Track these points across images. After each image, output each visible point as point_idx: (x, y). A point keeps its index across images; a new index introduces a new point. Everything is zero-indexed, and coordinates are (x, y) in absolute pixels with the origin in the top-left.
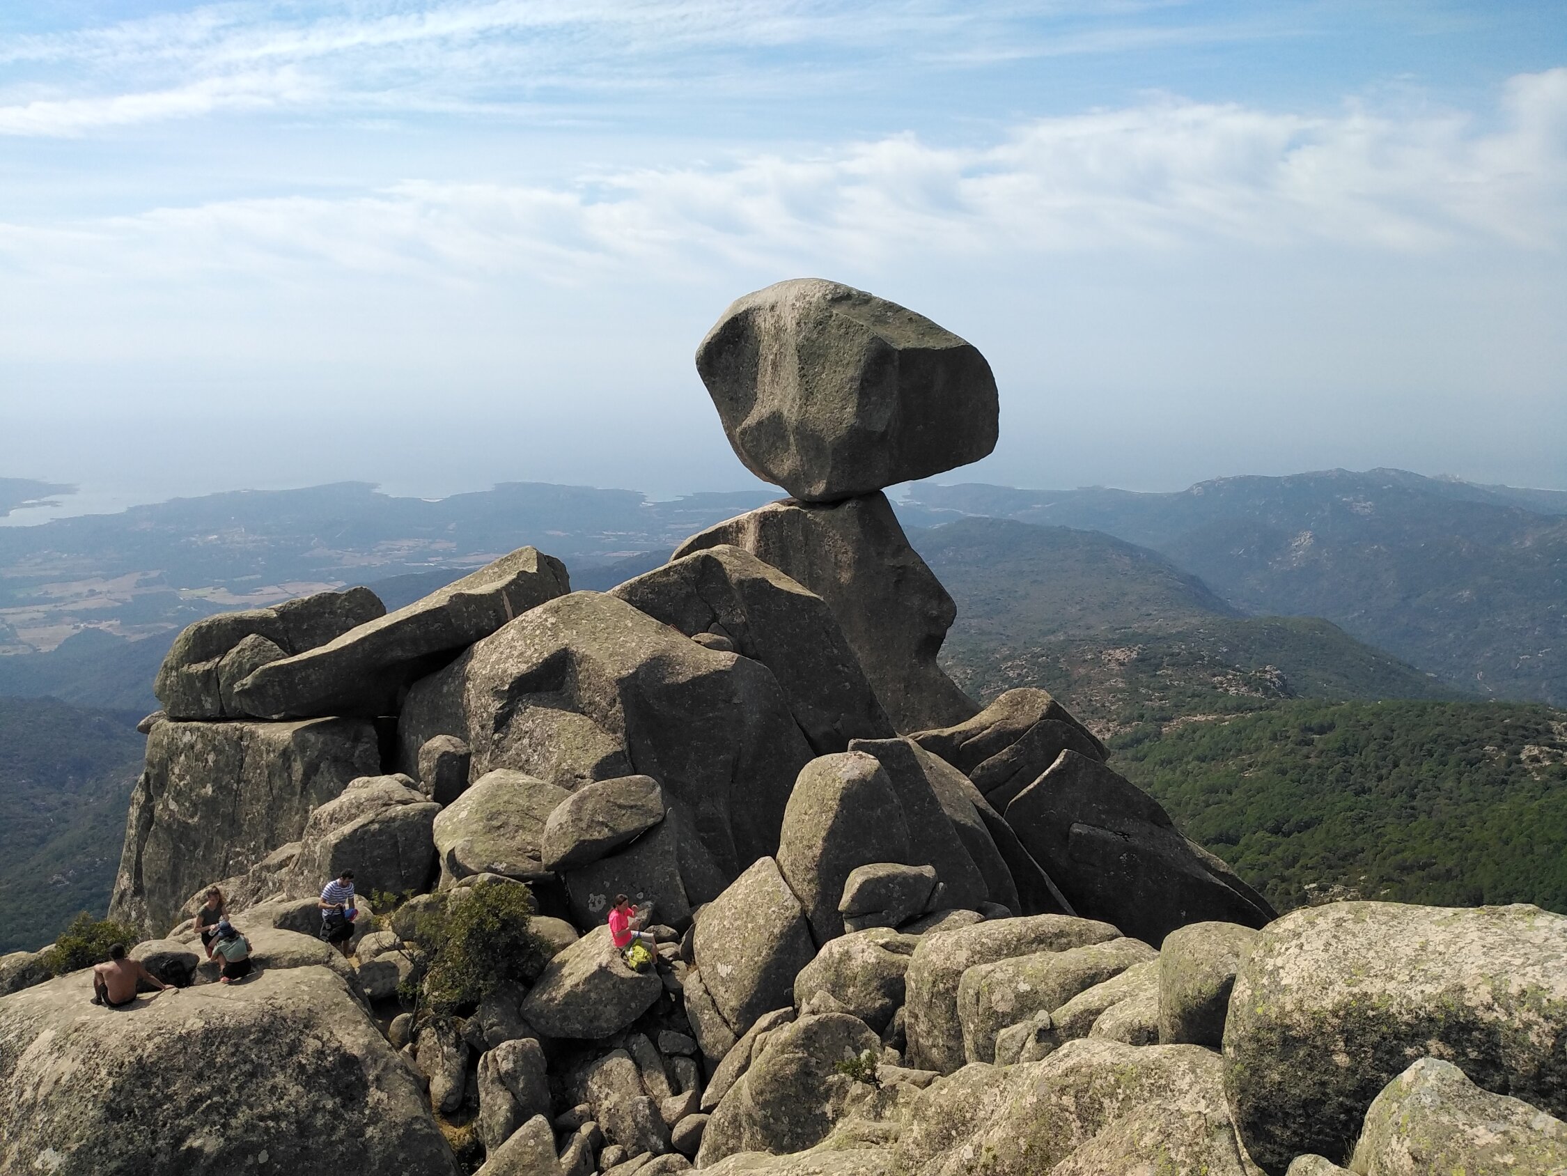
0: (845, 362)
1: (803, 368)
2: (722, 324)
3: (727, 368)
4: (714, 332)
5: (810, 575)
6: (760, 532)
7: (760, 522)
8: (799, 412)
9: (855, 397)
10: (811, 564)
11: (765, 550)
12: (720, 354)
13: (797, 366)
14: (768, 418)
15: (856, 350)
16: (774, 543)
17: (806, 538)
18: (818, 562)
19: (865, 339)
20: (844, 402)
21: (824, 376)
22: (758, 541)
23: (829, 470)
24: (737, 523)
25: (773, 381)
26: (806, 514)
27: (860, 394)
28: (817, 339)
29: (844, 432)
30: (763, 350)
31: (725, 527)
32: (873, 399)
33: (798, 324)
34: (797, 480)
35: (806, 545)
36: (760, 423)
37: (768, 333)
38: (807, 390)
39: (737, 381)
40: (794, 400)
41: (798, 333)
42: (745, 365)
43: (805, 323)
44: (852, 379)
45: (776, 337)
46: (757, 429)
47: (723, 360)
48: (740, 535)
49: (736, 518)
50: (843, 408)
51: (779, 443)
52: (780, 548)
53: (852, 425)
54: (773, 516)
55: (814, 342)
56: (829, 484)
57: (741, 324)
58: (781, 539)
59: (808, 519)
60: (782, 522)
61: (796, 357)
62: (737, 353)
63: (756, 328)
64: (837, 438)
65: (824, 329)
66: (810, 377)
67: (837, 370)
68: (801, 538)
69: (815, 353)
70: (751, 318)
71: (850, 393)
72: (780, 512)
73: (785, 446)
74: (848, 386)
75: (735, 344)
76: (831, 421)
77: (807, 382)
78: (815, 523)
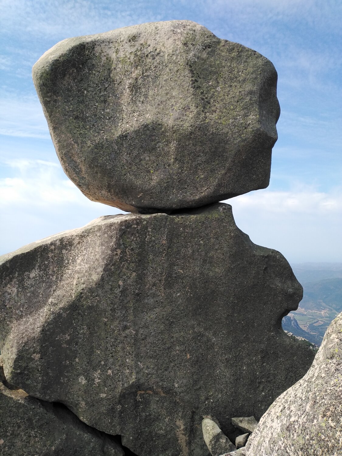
0: (241, 79)
5: (169, 275)
7: (121, 230)
9: (256, 108)
10: (172, 265)
11: (121, 258)
12: (64, 75)
13: (189, 80)
14: (137, 132)
15: (251, 70)
17: (170, 240)
18: (179, 262)
20: (246, 111)
21: (219, 89)
23: (223, 172)
25: (136, 101)
28: (208, 58)
30: (115, 76)
33: (185, 44)
35: (169, 247)
36: (124, 137)
41: (186, 51)
44: (251, 93)
46: (117, 143)
47: (65, 82)
50: (246, 116)
51: (146, 157)
52: (139, 254)
53: (258, 130)
54: (137, 224)
55: (205, 60)
56: (219, 185)
57: (87, 52)
58: (142, 245)
59: (177, 224)
60: (147, 228)
61: (187, 72)
62: (79, 78)
63: (104, 59)
64: (244, 141)
65: (213, 51)
66: (205, 89)
67: (233, 85)
68: (164, 242)
69: (207, 70)
70: (97, 49)
71: (251, 104)
72: (145, 220)
73: (153, 158)
74: (248, 98)
75: (79, 70)
76: (235, 126)
77: (202, 93)
78: (185, 227)
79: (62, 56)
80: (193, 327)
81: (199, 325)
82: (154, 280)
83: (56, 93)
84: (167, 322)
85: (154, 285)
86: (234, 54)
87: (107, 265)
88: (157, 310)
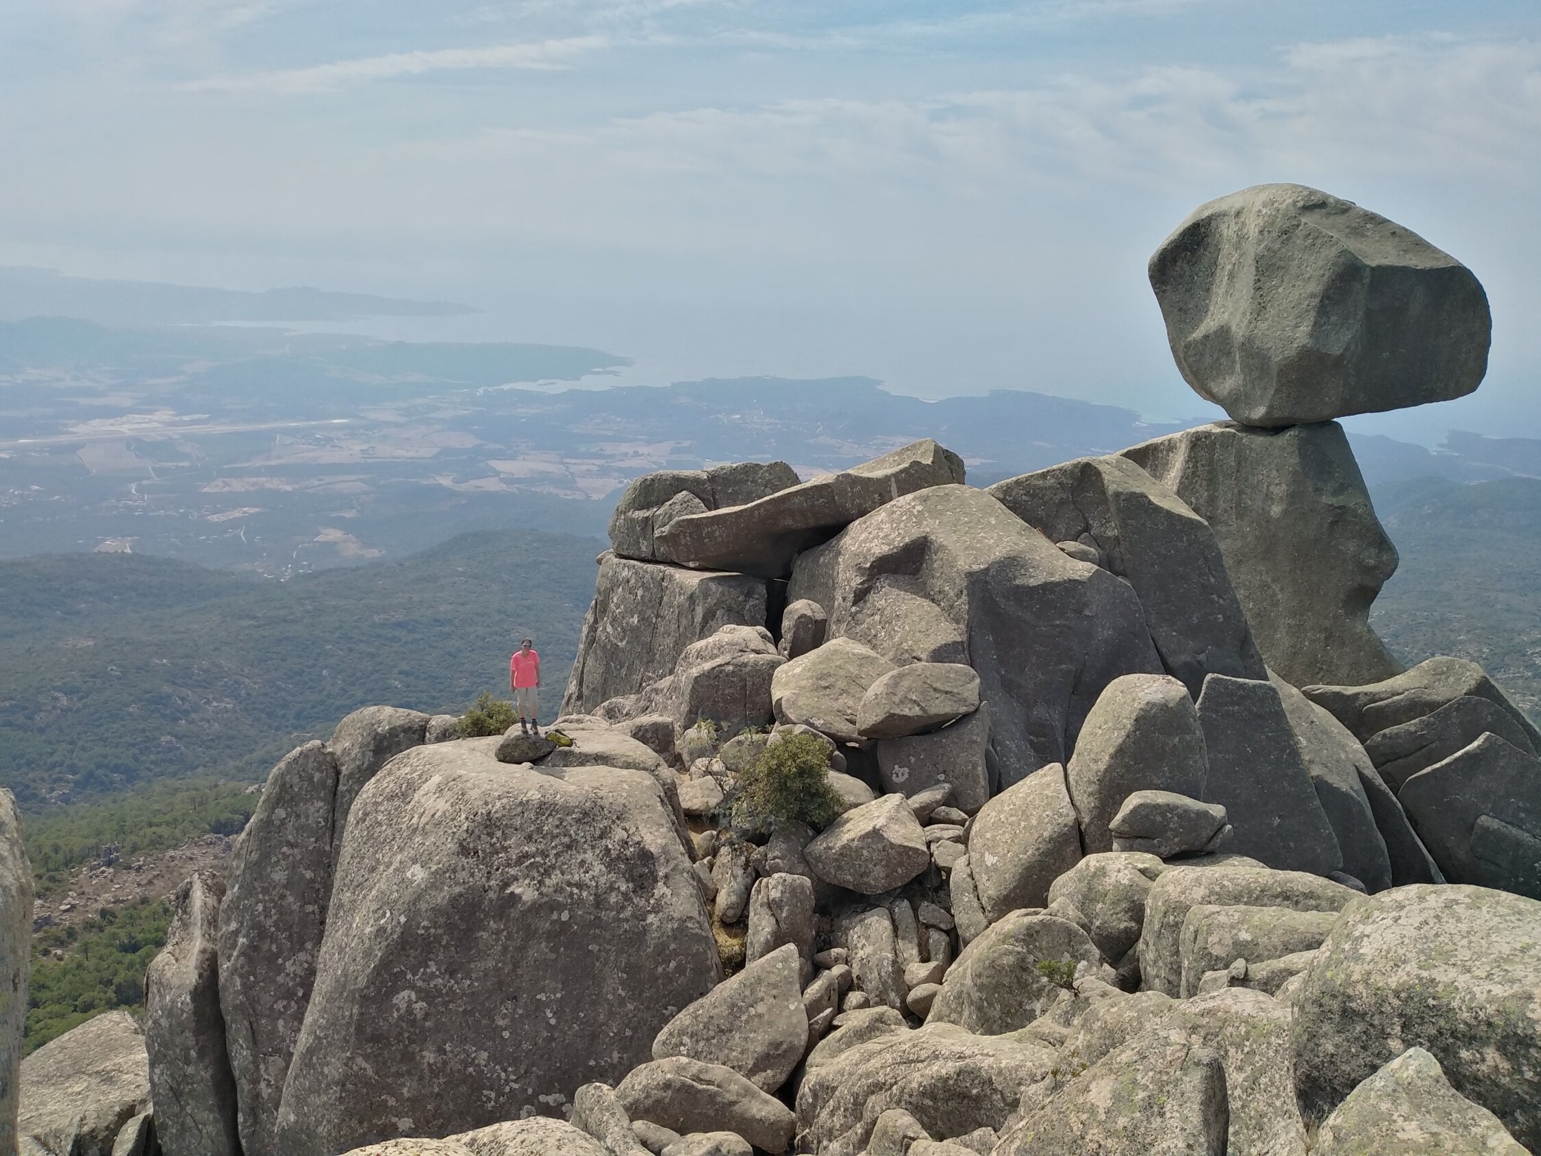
0: (1307, 276)
1: (1259, 280)
2: (1182, 230)
3: (1181, 276)
4: (1172, 238)
5: (1238, 505)
6: (1190, 452)
7: (1191, 442)
8: (1248, 327)
9: (1312, 314)
10: (1241, 492)
11: (1193, 473)
12: (1176, 262)
13: (1253, 278)
14: (1215, 332)
15: (1320, 263)
16: (1203, 466)
17: (1239, 463)
18: (1248, 491)
19: (1334, 251)
20: (1299, 320)
21: (1281, 290)
22: (1187, 462)
23: (1272, 392)
24: (1170, 441)
25: (1227, 292)
26: (1241, 439)
27: (1318, 312)
28: (1280, 249)
29: (1293, 353)
30: (1220, 261)
31: (1156, 444)
32: (1334, 318)
33: (1261, 232)
34: (1236, 400)
35: (1238, 471)
36: (1206, 337)
37: (1229, 241)
38: (1260, 304)
39: (1187, 291)
40: (1244, 314)
41: (1259, 242)
42: (1201, 274)
43: (1269, 232)
44: (1312, 296)
45: (1237, 246)
46: (1202, 343)
47: (1177, 269)
48: (1171, 455)
49: (1170, 436)
50: (1297, 326)
51: (1223, 360)
52: (1209, 472)
53: (1304, 346)
54: (1206, 437)
55: (1275, 252)
56: (1271, 407)
57: (1203, 230)
58: (1211, 462)
59: (1243, 444)
60: (1215, 444)
61: (1254, 268)
62: (1194, 261)
63: (1218, 235)
64: (1285, 359)
65: (1288, 239)
66: (1266, 290)
67: (1297, 284)
68: (1233, 464)
69: (1275, 264)
70: (1213, 224)
71: (1306, 311)
72: (1214, 434)
73: (1229, 363)
74: (1306, 303)
75: (1193, 251)
76: (1281, 339)
77: (1262, 296)
78: (1251, 449)
79: (1171, 243)
80: (1261, 573)
81: (1267, 573)
82: (1225, 505)
83: (1163, 283)
84: (1236, 558)
85: (1226, 511)
86: (1309, 241)
87: (1182, 477)
88: (1229, 541)
